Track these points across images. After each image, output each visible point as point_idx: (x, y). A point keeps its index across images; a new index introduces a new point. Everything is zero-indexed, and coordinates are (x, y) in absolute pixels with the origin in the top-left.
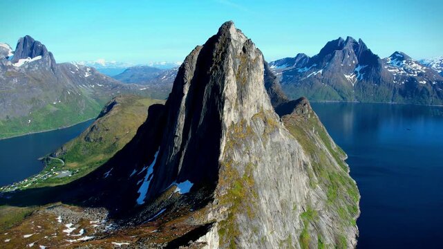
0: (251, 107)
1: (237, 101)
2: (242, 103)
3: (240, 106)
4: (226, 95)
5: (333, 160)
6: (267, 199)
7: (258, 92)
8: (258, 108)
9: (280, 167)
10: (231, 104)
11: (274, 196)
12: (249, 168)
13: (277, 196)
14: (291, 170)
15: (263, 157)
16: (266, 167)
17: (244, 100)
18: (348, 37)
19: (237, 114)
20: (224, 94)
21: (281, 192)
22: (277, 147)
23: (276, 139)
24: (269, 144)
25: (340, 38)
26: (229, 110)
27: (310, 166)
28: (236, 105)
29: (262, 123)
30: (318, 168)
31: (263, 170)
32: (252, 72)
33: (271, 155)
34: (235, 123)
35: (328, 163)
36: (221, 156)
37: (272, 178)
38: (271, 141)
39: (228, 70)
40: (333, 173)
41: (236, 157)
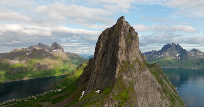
0: (133, 56)
1: (125, 51)
2: (128, 52)
3: (127, 54)
4: (120, 46)
5: (171, 88)
6: (142, 101)
7: (136, 51)
8: (136, 58)
9: (147, 87)
10: (122, 51)
11: (145, 101)
12: (132, 84)
13: (147, 101)
14: (153, 89)
15: (139, 80)
16: (141, 85)
17: (129, 52)
18: (173, 43)
19: (126, 57)
20: (119, 45)
21: (148, 99)
22: (146, 77)
23: (145, 73)
24: (142, 74)
25: (169, 44)
26: (121, 54)
27: (161, 89)
28: (125, 52)
29: (139, 65)
30: (165, 91)
31: (139, 86)
32: (133, 40)
33: (143, 80)
34: (125, 61)
35: (169, 89)
36: (116, 75)
37: (144, 91)
38: (143, 74)
39: (121, 35)
40: (172, 94)
41: (125, 77)
